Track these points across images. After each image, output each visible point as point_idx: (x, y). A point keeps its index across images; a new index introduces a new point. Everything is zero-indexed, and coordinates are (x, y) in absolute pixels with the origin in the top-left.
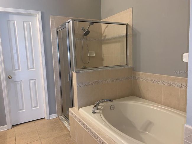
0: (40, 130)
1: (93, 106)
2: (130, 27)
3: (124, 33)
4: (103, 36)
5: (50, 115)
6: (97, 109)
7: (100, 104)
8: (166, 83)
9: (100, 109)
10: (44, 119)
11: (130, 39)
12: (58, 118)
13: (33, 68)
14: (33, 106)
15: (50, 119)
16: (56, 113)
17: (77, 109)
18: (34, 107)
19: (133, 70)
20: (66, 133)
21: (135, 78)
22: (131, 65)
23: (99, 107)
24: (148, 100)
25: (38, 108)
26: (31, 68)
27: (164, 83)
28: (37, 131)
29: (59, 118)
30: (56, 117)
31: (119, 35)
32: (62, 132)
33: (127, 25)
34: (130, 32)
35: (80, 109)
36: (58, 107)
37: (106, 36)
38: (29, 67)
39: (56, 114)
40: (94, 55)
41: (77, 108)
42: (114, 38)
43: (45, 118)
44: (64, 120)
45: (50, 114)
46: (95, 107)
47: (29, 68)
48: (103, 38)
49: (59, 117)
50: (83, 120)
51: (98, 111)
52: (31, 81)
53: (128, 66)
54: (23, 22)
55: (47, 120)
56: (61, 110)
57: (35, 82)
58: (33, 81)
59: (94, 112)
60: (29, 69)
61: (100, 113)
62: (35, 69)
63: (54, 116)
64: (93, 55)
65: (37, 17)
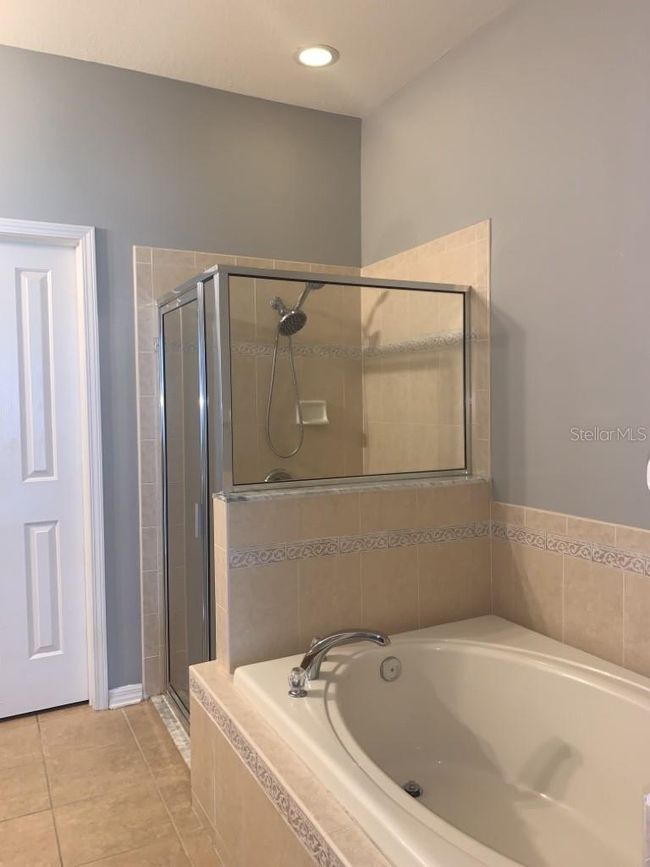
0: (56, 762)
1: (299, 659)
2: (482, 302)
3: (456, 328)
4: (366, 336)
5: (109, 689)
6: (317, 676)
7: (328, 654)
8: (638, 565)
9: (329, 677)
10: (81, 709)
11: (481, 357)
12: (146, 707)
13: (47, 472)
14: (38, 645)
15: (112, 706)
16: (140, 682)
17: (227, 672)
18: (43, 649)
19: (494, 495)
20: (174, 779)
21: (500, 531)
22: (482, 472)
23: (326, 667)
24: (558, 638)
25: (60, 652)
26: (37, 473)
27: (631, 565)
28: (44, 763)
29: (152, 704)
30: (139, 700)
31: (433, 336)
32: (157, 774)
33: (468, 295)
34: (481, 325)
35: (238, 671)
36: (149, 652)
37: (377, 336)
38: (31, 469)
39: (139, 686)
40: (325, 419)
41: (228, 666)
42: (412, 349)
43: (87, 702)
44: (172, 717)
45: (113, 684)
46: (306, 664)
47: (30, 473)
48: (365, 345)
49: (155, 699)
50: (245, 725)
51: (319, 685)
52: (36, 531)
53: (470, 475)
54: (18, 272)
55: (99, 714)
56: (161, 669)
57: (51, 534)
58: (45, 530)
59: (299, 691)
60: (31, 476)
61: (324, 695)
62: (54, 478)
63: (130, 695)
64: (321, 417)
65: (79, 249)
